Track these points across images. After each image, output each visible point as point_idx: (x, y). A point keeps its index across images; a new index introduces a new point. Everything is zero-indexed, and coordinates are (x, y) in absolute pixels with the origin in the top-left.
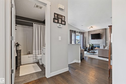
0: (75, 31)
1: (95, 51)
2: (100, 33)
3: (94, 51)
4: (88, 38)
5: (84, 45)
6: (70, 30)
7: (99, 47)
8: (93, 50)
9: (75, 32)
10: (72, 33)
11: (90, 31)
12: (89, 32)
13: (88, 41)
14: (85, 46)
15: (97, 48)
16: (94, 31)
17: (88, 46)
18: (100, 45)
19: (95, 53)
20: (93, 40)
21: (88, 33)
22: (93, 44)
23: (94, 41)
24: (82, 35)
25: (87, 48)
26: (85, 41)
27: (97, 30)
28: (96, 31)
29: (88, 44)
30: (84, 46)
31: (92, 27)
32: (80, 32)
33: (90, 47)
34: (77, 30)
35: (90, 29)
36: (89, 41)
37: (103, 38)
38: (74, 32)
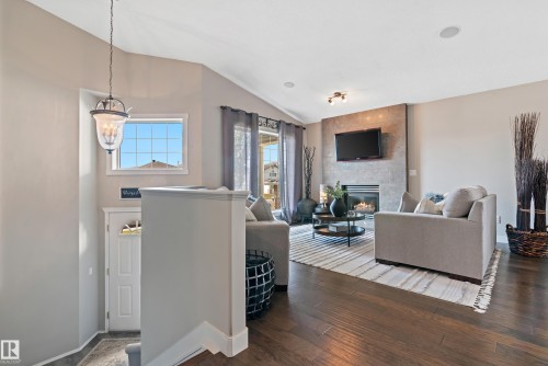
0: (251, 115)
1: (359, 225)
2: (379, 130)
3: (351, 223)
4: (323, 156)
5: (304, 190)
6: (223, 108)
7: (374, 200)
8: (348, 220)
9: (251, 120)
10: (236, 127)
11: (334, 119)
12: (325, 122)
13: (323, 171)
14: (307, 197)
15: (363, 206)
16: (350, 117)
17: (323, 196)
18: (380, 190)
19: (360, 234)
20: (347, 164)
21: (323, 129)
22: (344, 187)
23: (348, 168)
24: (292, 141)
25: (316, 205)
26: (309, 170)
27: (365, 113)
28: (360, 118)
29: (321, 187)
30: (304, 196)
31: (338, 94)
32: (279, 123)
33: (330, 200)
34: (262, 112)
35: (332, 104)
36: (328, 172)
37: (396, 154)
38: (244, 117)
